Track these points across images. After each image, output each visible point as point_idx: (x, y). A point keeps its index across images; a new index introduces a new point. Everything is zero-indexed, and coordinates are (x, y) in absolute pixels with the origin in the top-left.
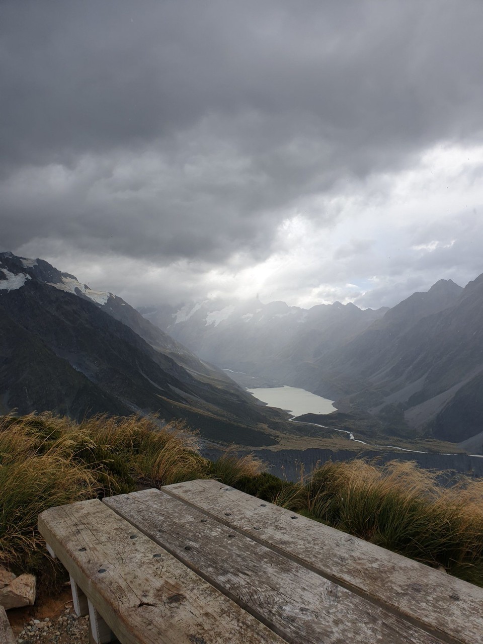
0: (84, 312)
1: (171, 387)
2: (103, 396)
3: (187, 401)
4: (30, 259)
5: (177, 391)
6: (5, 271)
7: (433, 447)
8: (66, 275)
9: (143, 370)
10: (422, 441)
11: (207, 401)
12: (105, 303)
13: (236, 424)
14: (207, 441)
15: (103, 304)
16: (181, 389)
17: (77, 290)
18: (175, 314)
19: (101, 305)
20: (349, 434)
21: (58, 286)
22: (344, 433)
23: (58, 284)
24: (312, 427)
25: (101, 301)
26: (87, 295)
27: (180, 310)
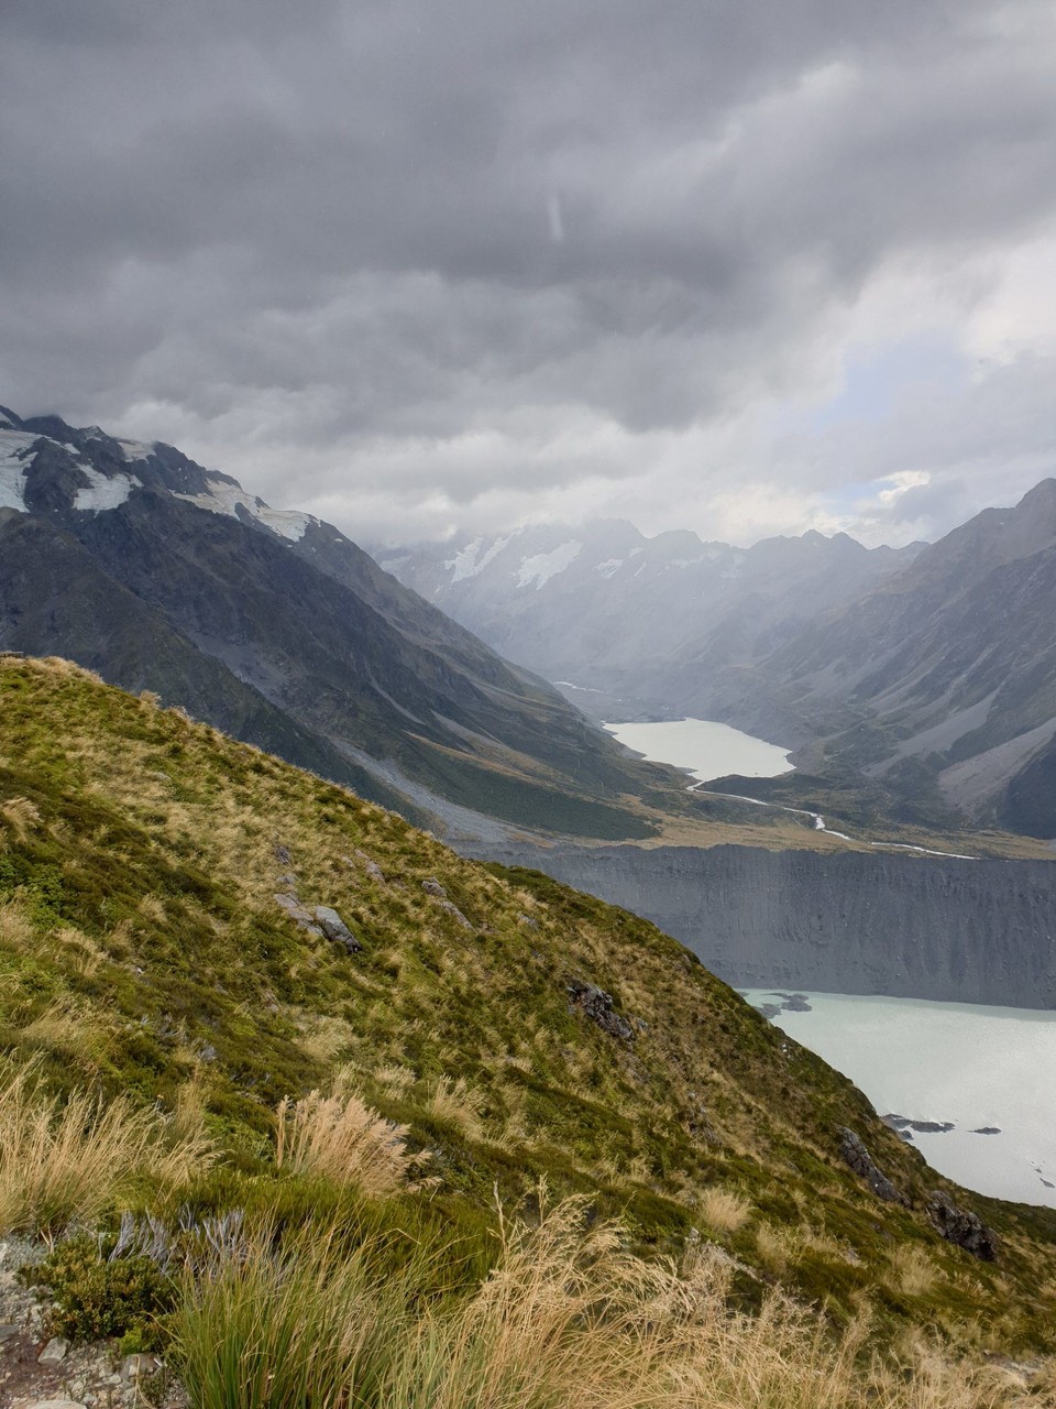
0: (255, 557)
1: (439, 717)
2: (297, 734)
3: (472, 748)
4: (139, 443)
5: (452, 725)
6: (87, 470)
7: (994, 847)
8: (217, 476)
9: (379, 682)
10: (971, 836)
11: (514, 748)
12: (300, 538)
13: (572, 794)
14: (512, 829)
15: (296, 539)
16: (460, 722)
17: (240, 508)
18: (452, 562)
19: (291, 542)
20: (814, 819)
21: (199, 501)
22: (803, 816)
23: (199, 495)
24: (736, 804)
25: (293, 533)
26: (262, 521)
27: (463, 552)
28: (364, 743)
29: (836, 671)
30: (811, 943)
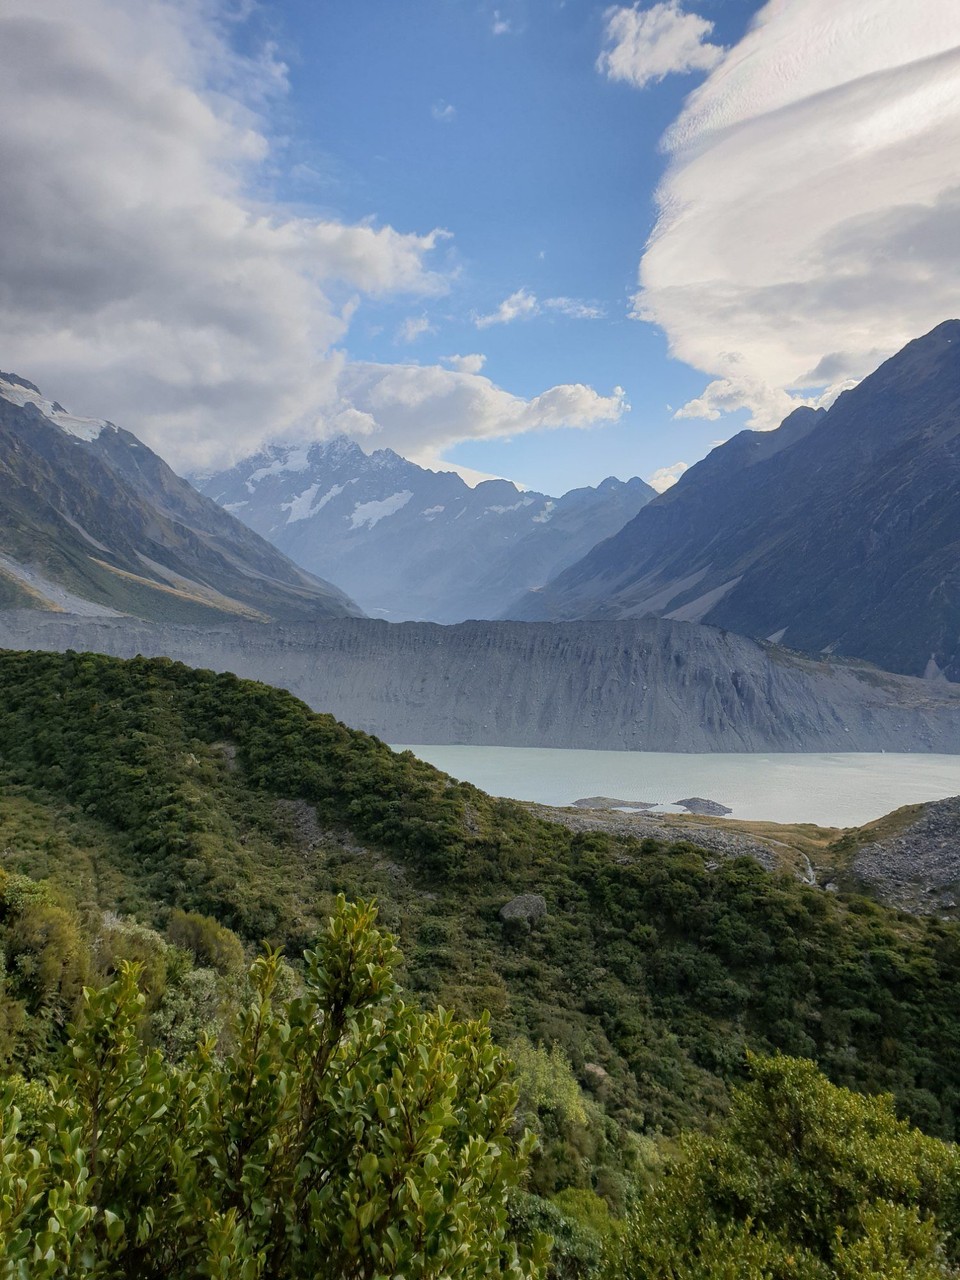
1: (143, 558)
8: (13, 378)
9: (73, 514)
12: (93, 440)
15: (88, 440)
17: (30, 404)
18: (289, 505)
19: (80, 440)
25: (85, 434)
26: (54, 421)
27: (299, 496)
28: (16, 549)
29: (603, 578)
30: (408, 703)
